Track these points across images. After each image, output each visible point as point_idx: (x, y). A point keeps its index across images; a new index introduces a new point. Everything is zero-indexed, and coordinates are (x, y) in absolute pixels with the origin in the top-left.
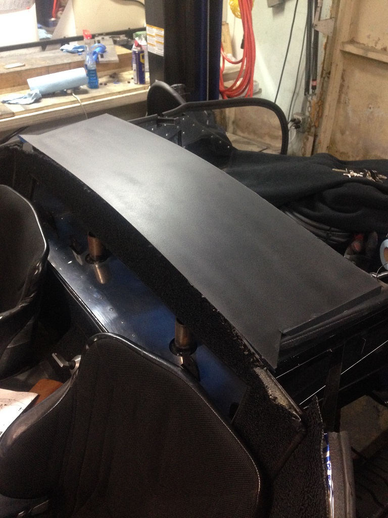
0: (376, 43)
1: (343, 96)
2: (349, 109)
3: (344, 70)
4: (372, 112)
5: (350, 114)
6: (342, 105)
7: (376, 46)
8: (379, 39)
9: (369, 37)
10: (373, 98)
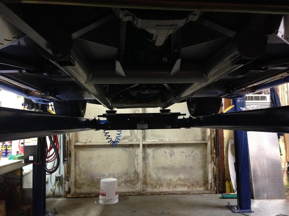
0: (87, 140)
1: (77, 162)
2: (81, 166)
3: (75, 153)
4: (91, 164)
5: (82, 167)
6: (77, 165)
7: (87, 141)
8: (87, 139)
9: (83, 139)
10: (90, 159)
